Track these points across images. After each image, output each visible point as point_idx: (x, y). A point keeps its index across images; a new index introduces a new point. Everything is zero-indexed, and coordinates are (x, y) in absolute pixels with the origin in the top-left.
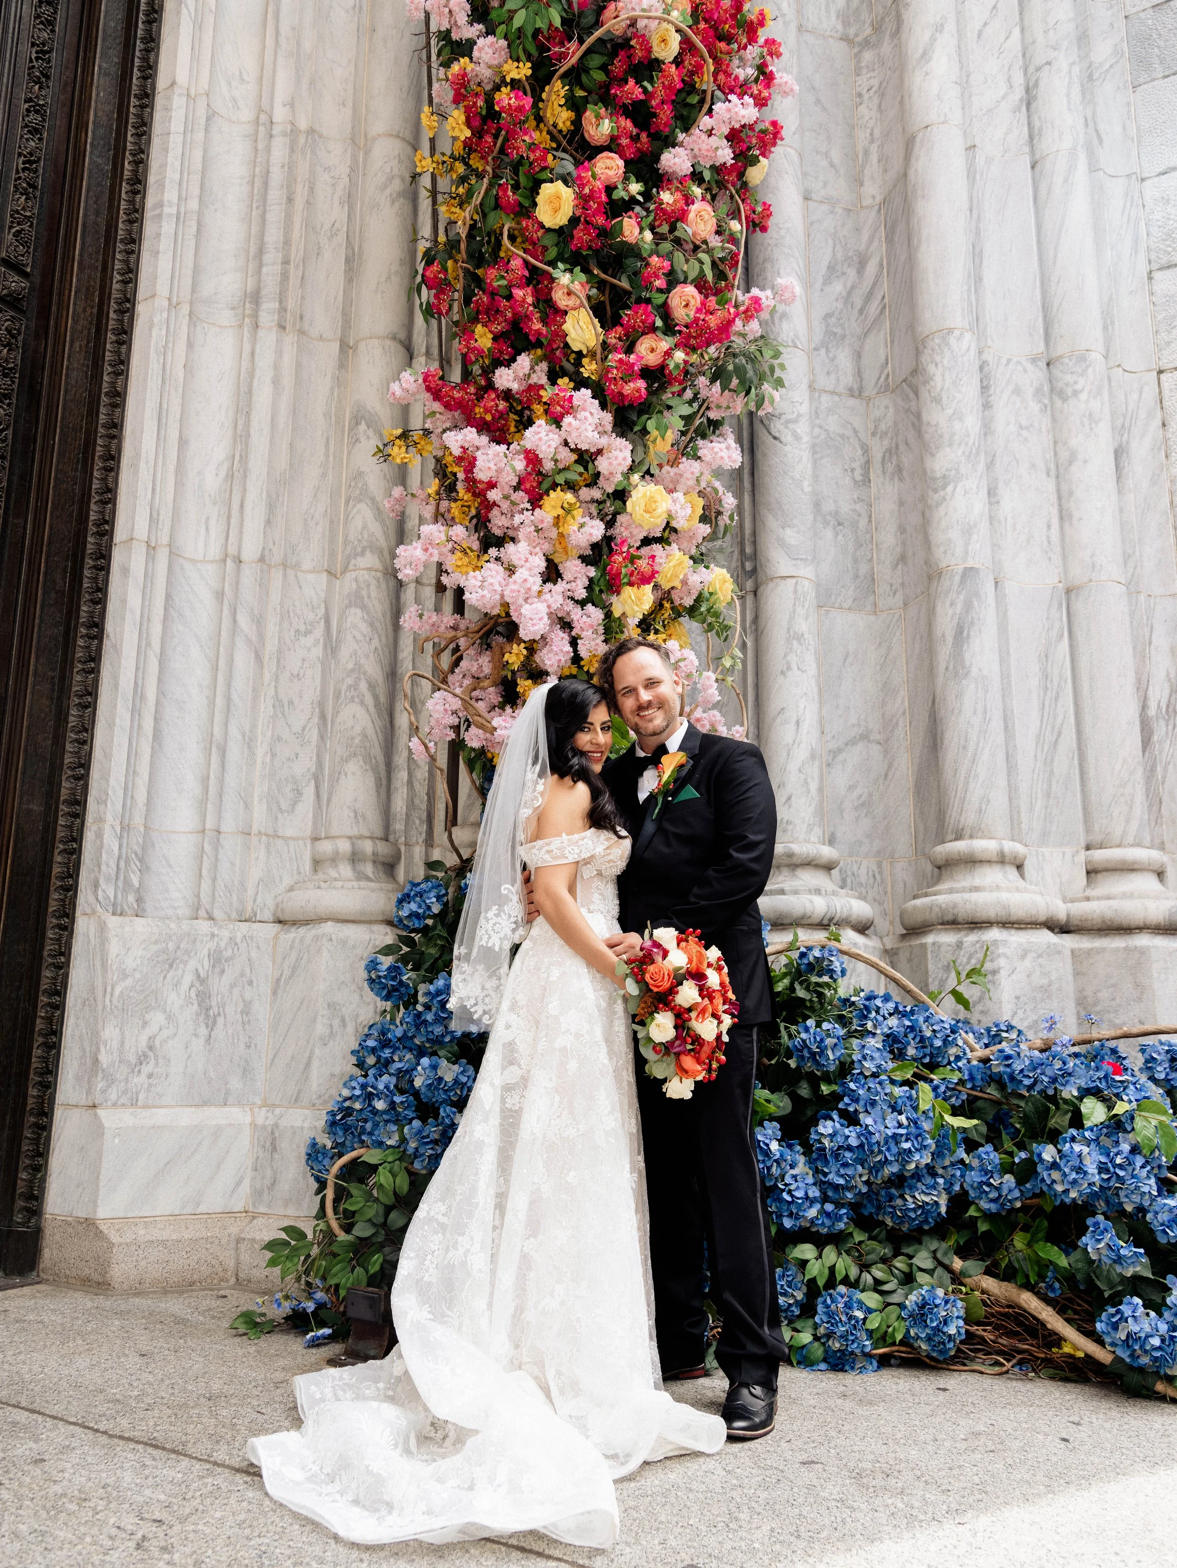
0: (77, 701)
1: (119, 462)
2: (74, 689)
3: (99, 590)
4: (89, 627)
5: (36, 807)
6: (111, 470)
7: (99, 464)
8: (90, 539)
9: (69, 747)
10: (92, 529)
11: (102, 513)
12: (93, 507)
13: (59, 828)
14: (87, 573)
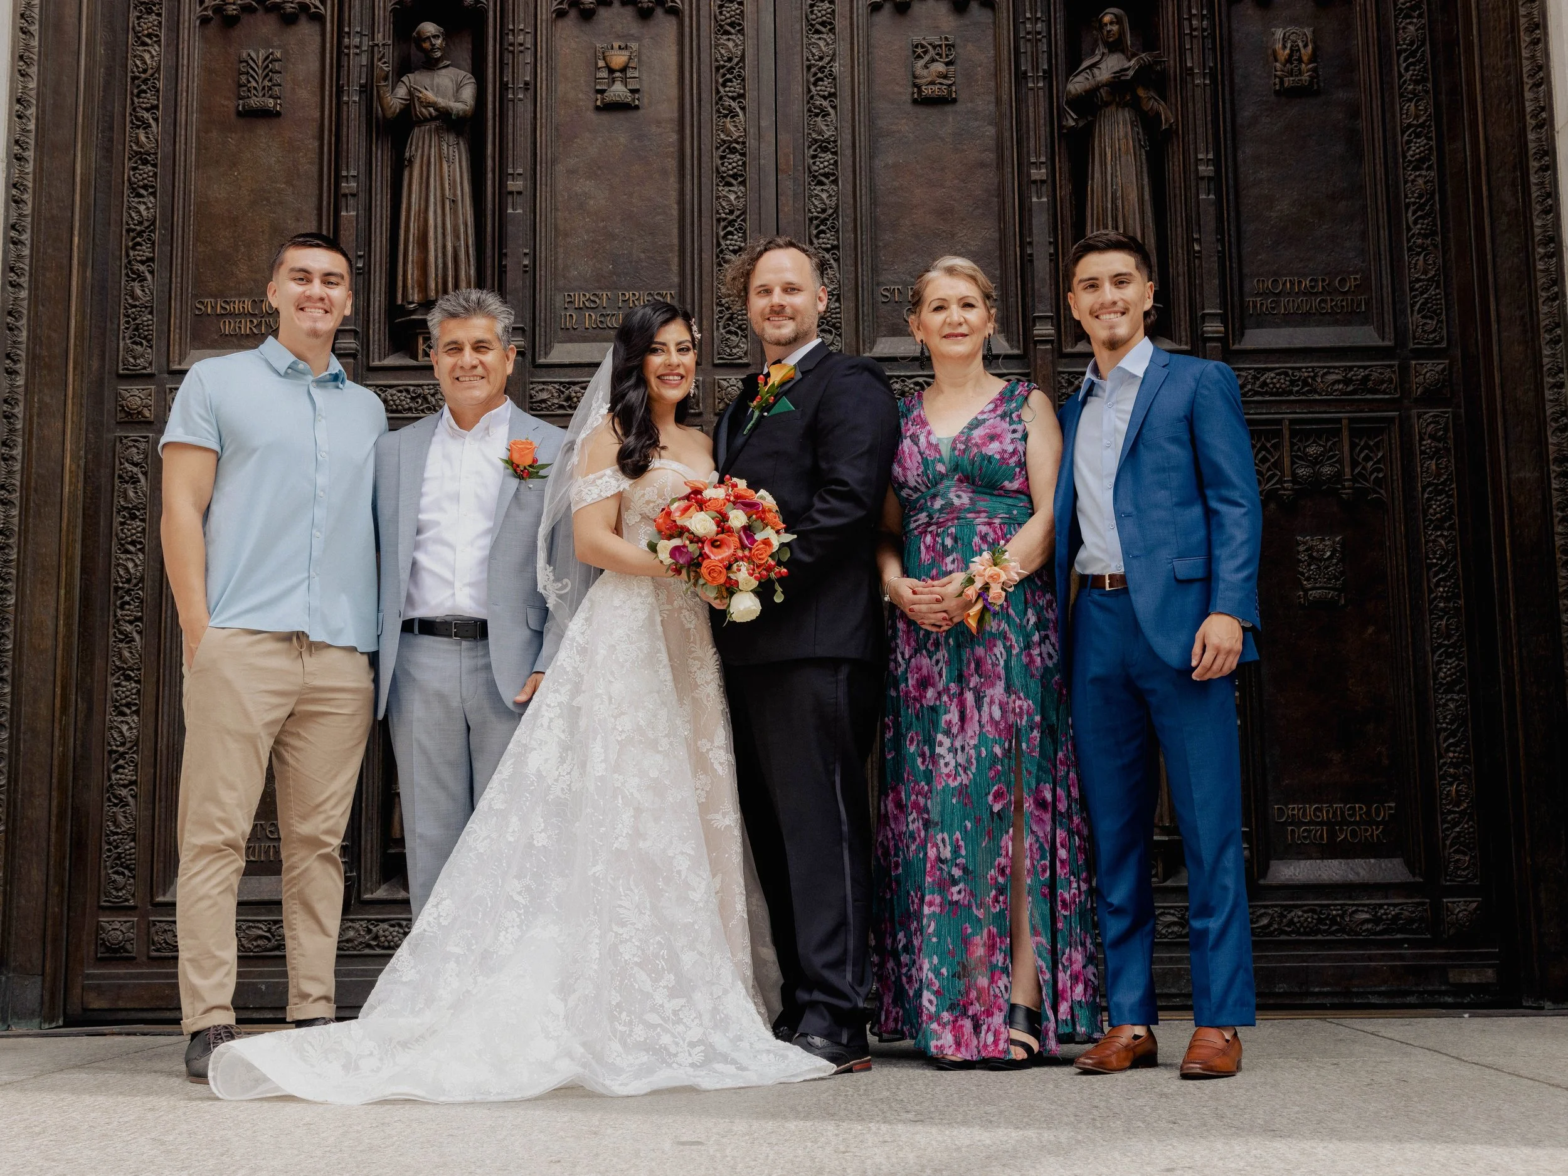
0: (1548, 337)
1: (1545, 27)
2: (1543, 324)
3: (1549, 195)
4: (1546, 245)
5: (1528, 474)
6: (1536, 42)
7: (1525, 39)
8: (1531, 136)
9: (1549, 395)
10: (1531, 122)
11: (1537, 99)
12: (1528, 95)
13: (1554, 493)
14: (1534, 179)
